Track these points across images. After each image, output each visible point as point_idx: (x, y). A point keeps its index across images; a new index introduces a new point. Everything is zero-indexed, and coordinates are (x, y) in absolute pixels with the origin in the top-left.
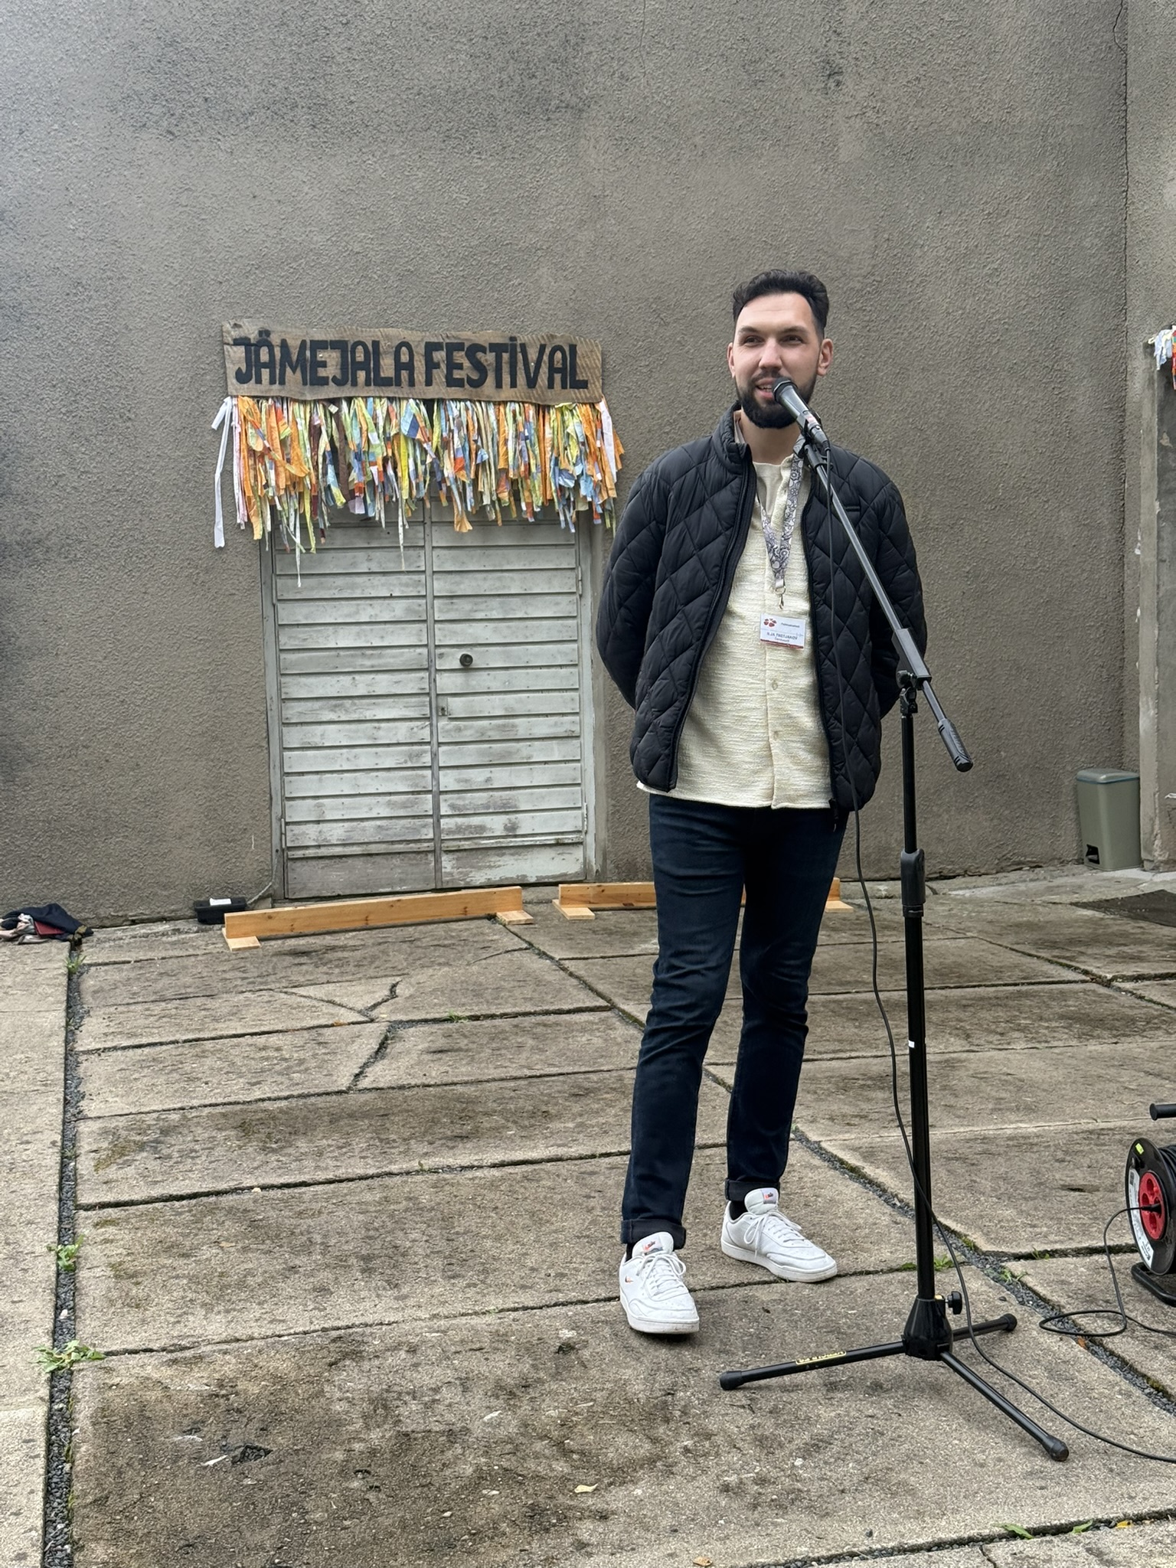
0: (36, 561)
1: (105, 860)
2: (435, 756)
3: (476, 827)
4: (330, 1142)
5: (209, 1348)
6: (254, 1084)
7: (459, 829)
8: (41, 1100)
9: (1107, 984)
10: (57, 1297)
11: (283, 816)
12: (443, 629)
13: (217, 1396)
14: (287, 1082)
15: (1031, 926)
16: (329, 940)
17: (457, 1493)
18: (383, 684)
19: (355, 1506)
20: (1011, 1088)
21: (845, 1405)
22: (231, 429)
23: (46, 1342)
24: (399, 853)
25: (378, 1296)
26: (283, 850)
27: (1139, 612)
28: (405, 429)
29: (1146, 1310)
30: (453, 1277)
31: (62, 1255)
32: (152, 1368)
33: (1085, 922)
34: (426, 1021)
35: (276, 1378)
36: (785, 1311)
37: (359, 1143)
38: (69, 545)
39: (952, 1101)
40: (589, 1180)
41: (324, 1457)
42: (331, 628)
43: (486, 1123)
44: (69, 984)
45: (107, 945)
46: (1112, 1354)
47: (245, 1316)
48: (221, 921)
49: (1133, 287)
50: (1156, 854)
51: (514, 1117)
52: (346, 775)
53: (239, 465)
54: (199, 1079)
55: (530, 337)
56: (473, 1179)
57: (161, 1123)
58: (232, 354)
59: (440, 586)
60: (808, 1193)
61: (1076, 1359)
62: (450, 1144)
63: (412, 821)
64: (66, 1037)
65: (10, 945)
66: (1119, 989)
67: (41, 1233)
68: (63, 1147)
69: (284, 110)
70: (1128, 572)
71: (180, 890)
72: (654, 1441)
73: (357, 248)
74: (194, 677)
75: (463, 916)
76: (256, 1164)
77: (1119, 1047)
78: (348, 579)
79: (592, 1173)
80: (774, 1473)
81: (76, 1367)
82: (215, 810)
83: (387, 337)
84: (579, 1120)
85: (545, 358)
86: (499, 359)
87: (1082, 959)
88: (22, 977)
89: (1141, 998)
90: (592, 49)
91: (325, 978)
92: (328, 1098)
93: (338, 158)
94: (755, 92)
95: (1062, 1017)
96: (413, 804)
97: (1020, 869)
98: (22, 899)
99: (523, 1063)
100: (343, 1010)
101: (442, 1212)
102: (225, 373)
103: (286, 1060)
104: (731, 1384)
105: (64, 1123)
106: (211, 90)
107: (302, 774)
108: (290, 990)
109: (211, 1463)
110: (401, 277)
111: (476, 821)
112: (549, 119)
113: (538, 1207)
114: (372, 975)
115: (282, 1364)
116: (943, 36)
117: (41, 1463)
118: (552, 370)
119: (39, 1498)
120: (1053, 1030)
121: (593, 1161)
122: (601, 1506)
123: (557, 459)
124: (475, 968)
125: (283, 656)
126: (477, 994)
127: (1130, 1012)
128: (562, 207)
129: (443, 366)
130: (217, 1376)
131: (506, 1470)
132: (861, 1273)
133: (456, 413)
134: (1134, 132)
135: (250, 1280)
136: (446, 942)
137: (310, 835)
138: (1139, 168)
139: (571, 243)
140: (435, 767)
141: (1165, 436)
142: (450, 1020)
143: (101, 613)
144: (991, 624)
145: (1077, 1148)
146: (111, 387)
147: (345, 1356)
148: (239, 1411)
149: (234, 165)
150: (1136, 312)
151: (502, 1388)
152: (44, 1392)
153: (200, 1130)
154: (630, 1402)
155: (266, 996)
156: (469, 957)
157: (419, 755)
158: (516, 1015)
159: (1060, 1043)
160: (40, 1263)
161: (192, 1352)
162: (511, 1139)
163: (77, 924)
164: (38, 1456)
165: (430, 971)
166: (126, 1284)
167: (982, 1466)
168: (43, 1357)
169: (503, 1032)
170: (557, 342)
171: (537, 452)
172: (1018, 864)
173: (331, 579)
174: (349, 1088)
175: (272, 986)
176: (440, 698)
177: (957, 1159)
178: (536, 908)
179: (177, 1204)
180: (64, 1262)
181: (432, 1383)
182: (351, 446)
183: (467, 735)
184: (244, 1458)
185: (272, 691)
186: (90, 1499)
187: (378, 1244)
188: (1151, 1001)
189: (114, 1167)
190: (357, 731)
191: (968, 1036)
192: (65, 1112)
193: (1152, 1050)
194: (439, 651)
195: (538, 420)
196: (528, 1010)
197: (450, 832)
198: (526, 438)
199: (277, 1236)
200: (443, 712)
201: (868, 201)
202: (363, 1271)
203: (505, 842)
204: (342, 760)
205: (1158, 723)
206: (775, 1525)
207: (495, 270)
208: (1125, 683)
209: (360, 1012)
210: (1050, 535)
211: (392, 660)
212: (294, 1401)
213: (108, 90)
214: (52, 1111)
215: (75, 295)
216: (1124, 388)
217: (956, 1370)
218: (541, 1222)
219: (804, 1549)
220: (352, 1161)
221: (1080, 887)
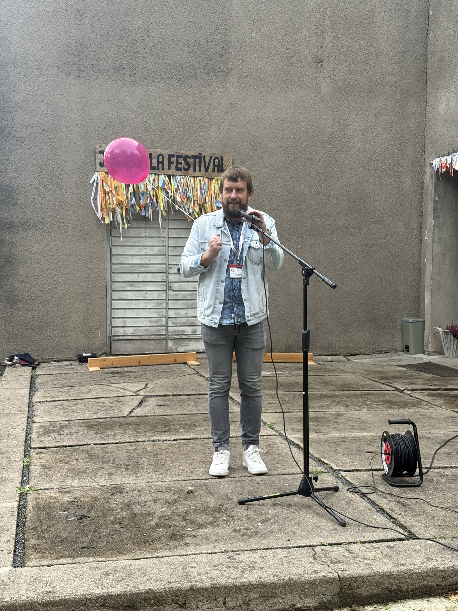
0: (25, 229)
1: (46, 338)
2: (167, 304)
3: (181, 331)
4: (119, 432)
5: (72, 488)
6: (95, 413)
7: (175, 331)
8: (19, 416)
9: (401, 391)
10: (23, 473)
11: (111, 324)
12: (172, 258)
13: (74, 502)
14: (106, 413)
15: (380, 372)
16: (125, 369)
17: (149, 529)
18: (149, 277)
19: (115, 532)
20: (358, 423)
21: (278, 510)
22: (97, 183)
23: (19, 486)
24: (153, 339)
25: (130, 476)
26: (111, 337)
27: (426, 260)
28: (161, 185)
29: (383, 487)
30: (156, 472)
31: (25, 461)
32: (53, 494)
33: (400, 371)
34: (157, 396)
35: (94, 497)
36: (264, 484)
37: (129, 432)
38: (37, 224)
39: (336, 426)
40: (206, 445)
41: (107, 519)
42: (131, 256)
43: (174, 427)
44: (31, 381)
45: (45, 368)
46: (369, 499)
47: (85, 480)
48: (87, 361)
49: (427, 142)
50: (430, 349)
51: (184, 426)
52: (134, 310)
53: (99, 196)
54: (75, 412)
55: (207, 153)
56: (166, 444)
57: (61, 425)
58: (98, 157)
59: (171, 243)
60: (279, 451)
61: (356, 500)
62: (160, 433)
63: (158, 328)
64: (29, 397)
65: (11, 367)
66: (405, 394)
67: (18, 455)
68: (27, 430)
69: (120, 70)
70: (423, 246)
71: (73, 350)
72: (214, 517)
73: (145, 120)
74: (80, 273)
75: (175, 362)
76: (92, 437)
77: (400, 411)
78: (138, 239)
79: (208, 443)
80: (251, 527)
81: (28, 492)
82: (86, 321)
83: (155, 152)
84: (205, 427)
85: (212, 161)
86: (195, 161)
87: (395, 383)
88: (14, 378)
89: (412, 396)
90: (232, 50)
91: (123, 381)
92: (120, 419)
93: (139, 87)
94: (291, 68)
95: (382, 401)
96: (158, 321)
97: (381, 353)
98: (15, 351)
99: (189, 410)
100: (128, 391)
101: (154, 453)
102: (96, 163)
103: (106, 406)
104: (242, 503)
105: (27, 423)
106: (94, 62)
107: (118, 309)
108: (110, 385)
109: (71, 519)
110: (160, 131)
111: (181, 328)
112: (216, 75)
113: (187, 452)
114: (140, 381)
115: (97, 494)
116: (360, 49)
117: (16, 517)
118: (214, 166)
119: (14, 527)
120: (378, 405)
121: (208, 440)
122: (194, 533)
123: (216, 197)
124: (176, 379)
125: (113, 266)
126: (176, 388)
127: (407, 401)
128: (220, 107)
129: (175, 163)
130: (74, 496)
131: (165, 524)
132: (292, 474)
133: (179, 179)
134: (429, 86)
135: (88, 471)
136: (167, 371)
137: (121, 331)
138: (430, 99)
139: (222, 120)
140: (167, 308)
141: (436, 196)
142: (166, 396)
143: (48, 248)
144: (373, 263)
145: (375, 441)
146: (55, 167)
147: (117, 492)
148: (81, 506)
149: (102, 89)
150: (428, 152)
151: (167, 502)
152: (18, 499)
153: (74, 427)
154: (208, 507)
155: (101, 386)
156: (175, 376)
157: (161, 304)
158: (189, 395)
159: (379, 410)
160: (18, 463)
161: (67, 489)
162: (181, 432)
163: (35, 361)
164: (15, 515)
165: (161, 380)
166: (46, 471)
167: (318, 527)
168: (18, 489)
169: (184, 400)
170: (216, 156)
171: (208, 194)
172: (380, 351)
173: (131, 239)
174: (127, 416)
175: (104, 383)
176: (170, 283)
177: (333, 443)
178: (202, 361)
179: (65, 448)
180: (26, 464)
181: (144, 500)
182: (140, 191)
183: (179, 297)
184: (81, 518)
185: (108, 278)
186: (31, 528)
187: (132, 462)
188: (415, 397)
189: (44, 437)
190: (139, 294)
191: (347, 406)
192: (28, 420)
193: (411, 413)
194: (170, 266)
195: (209, 183)
196: (193, 393)
197: (172, 332)
198: (204, 189)
199: (98, 458)
200: (170, 288)
201: (331, 108)
202: (126, 469)
203: (192, 337)
204: (133, 305)
205: (432, 301)
206: (249, 540)
207: (195, 129)
208: (421, 286)
209: (134, 392)
210: (395, 231)
211: (152, 269)
212: (99, 503)
213: (57, 61)
214: (23, 419)
215: (43, 134)
216: (423, 178)
217: (316, 501)
218: (187, 457)
219: (256, 546)
220: (126, 437)
221: (401, 360)
